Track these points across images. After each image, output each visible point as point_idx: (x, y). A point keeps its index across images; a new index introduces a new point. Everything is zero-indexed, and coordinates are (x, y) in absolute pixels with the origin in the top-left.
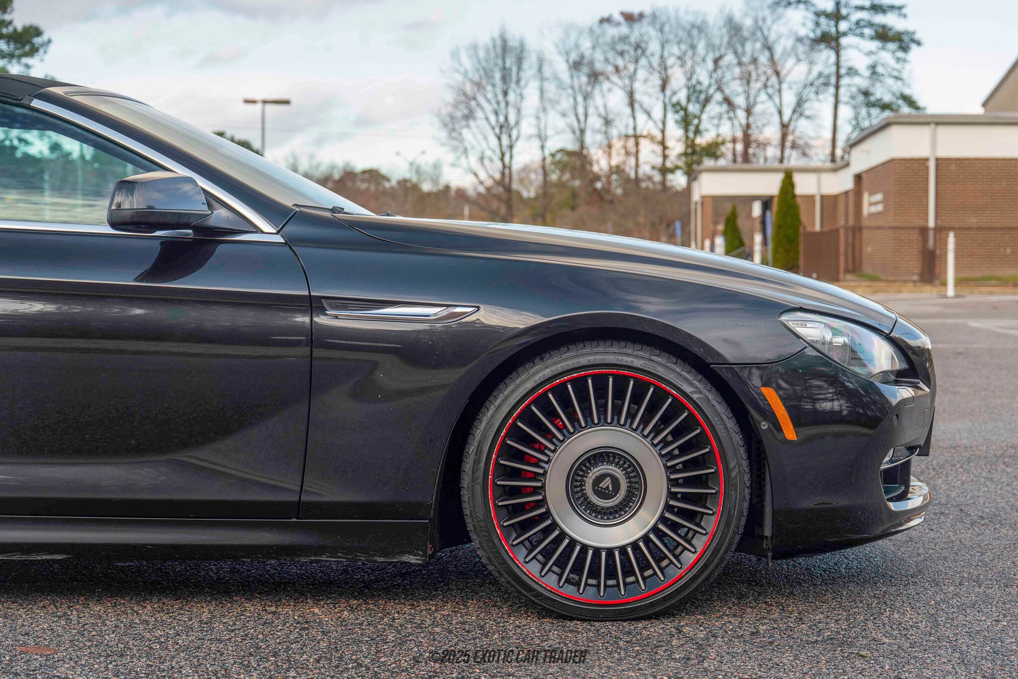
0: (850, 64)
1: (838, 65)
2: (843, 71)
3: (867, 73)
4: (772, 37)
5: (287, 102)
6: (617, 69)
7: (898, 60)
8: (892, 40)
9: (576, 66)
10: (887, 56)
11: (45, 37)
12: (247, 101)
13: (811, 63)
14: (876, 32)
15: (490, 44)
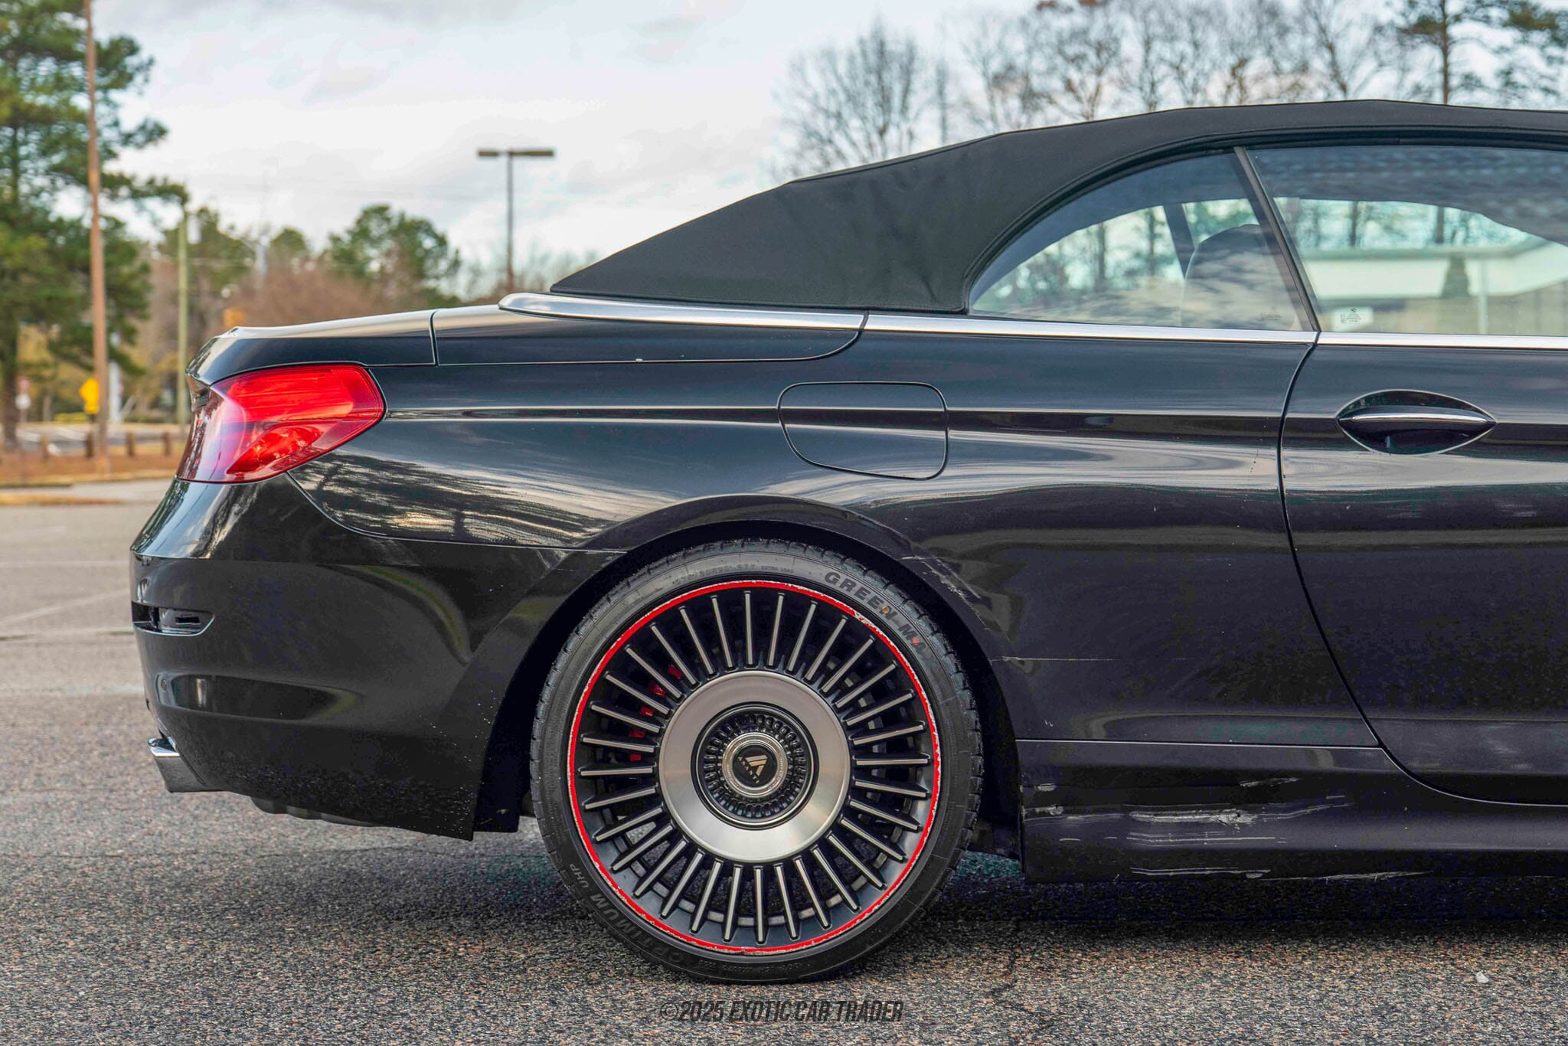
0: (1467, 69)
1: (1446, 72)
2: (1454, 82)
3: (1495, 84)
4: (1334, 26)
5: (548, 154)
6: (1069, 87)
7: (1550, 60)
8: (1539, 26)
9: (998, 81)
10: (1530, 55)
11: (143, 56)
12: (484, 154)
13: (1405, 70)
14: (1512, 13)
15: (857, 50)
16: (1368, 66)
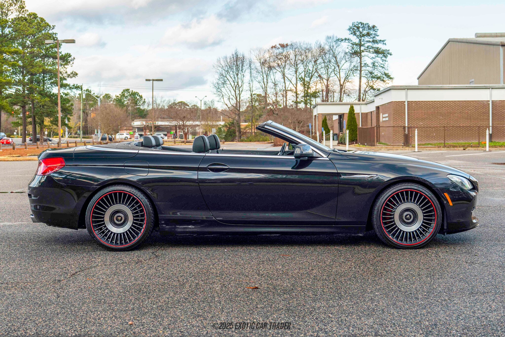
0: (365, 62)
1: (361, 64)
2: (362, 65)
3: (371, 65)
4: (336, 53)
5: (161, 80)
6: (278, 65)
7: (383, 60)
8: (381, 53)
9: (263, 64)
10: (379, 59)
11: (72, 57)
12: (147, 80)
13: (351, 62)
14: (375, 50)
15: (232, 57)
16: (343, 61)
